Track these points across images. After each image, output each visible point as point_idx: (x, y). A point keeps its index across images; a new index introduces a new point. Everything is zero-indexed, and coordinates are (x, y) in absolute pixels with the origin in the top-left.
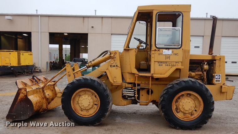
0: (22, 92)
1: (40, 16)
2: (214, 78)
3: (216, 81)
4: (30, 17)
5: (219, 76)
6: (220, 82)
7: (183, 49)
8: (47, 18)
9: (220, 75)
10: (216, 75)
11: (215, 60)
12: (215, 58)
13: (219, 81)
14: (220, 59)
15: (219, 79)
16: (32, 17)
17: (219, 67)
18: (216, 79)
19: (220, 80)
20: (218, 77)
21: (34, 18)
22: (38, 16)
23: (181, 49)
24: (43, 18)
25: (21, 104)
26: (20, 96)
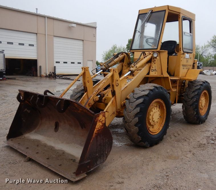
0: (99, 119)
25: (97, 141)
26: (97, 127)
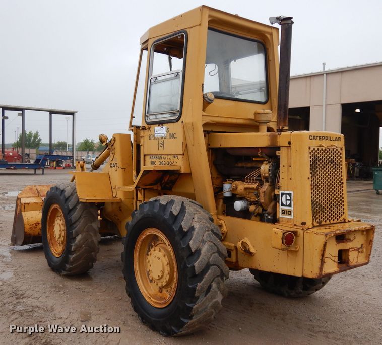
1: (327, 74)
2: (279, 203)
3: (284, 212)
4: (308, 79)
5: (288, 198)
6: (292, 217)
7: (182, 122)
8: (338, 76)
9: (290, 195)
10: (283, 194)
11: (278, 148)
12: (277, 142)
13: (289, 213)
14: (289, 143)
15: (290, 205)
16: (312, 79)
17: (288, 170)
18: (283, 205)
19: (291, 209)
20: (287, 200)
21: (316, 79)
22: (323, 74)
23: (180, 122)
24: (330, 77)
